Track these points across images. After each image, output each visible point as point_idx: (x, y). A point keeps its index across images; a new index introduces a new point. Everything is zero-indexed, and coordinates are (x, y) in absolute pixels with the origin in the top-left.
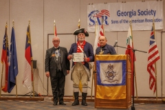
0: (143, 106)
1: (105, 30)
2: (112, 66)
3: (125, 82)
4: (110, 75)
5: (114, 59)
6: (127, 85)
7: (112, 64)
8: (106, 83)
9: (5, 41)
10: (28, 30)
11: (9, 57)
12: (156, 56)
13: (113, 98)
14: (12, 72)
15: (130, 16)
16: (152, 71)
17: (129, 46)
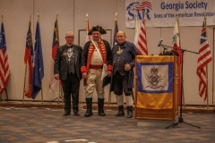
0: (191, 116)
1: (147, 25)
2: (157, 70)
3: (171, 89)
4: (154, 80)
5: (159, 61)
6: (173, 92)
7: (156, 67)
8: (149, 89)
9: (29, 37)
10: (56, 25)
11: (34, 57)
12: (208, 57)
13: (156, 108)
14: (36, 75)
15: (177, 9)
16: (202, 75)
17: (175, 45)
